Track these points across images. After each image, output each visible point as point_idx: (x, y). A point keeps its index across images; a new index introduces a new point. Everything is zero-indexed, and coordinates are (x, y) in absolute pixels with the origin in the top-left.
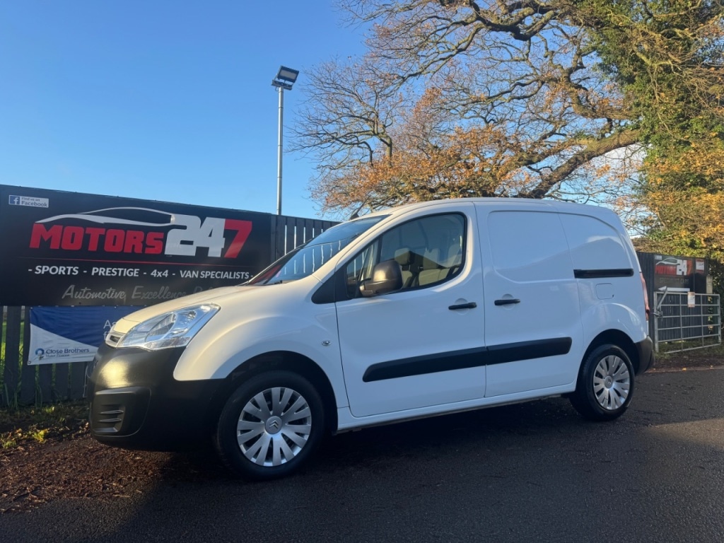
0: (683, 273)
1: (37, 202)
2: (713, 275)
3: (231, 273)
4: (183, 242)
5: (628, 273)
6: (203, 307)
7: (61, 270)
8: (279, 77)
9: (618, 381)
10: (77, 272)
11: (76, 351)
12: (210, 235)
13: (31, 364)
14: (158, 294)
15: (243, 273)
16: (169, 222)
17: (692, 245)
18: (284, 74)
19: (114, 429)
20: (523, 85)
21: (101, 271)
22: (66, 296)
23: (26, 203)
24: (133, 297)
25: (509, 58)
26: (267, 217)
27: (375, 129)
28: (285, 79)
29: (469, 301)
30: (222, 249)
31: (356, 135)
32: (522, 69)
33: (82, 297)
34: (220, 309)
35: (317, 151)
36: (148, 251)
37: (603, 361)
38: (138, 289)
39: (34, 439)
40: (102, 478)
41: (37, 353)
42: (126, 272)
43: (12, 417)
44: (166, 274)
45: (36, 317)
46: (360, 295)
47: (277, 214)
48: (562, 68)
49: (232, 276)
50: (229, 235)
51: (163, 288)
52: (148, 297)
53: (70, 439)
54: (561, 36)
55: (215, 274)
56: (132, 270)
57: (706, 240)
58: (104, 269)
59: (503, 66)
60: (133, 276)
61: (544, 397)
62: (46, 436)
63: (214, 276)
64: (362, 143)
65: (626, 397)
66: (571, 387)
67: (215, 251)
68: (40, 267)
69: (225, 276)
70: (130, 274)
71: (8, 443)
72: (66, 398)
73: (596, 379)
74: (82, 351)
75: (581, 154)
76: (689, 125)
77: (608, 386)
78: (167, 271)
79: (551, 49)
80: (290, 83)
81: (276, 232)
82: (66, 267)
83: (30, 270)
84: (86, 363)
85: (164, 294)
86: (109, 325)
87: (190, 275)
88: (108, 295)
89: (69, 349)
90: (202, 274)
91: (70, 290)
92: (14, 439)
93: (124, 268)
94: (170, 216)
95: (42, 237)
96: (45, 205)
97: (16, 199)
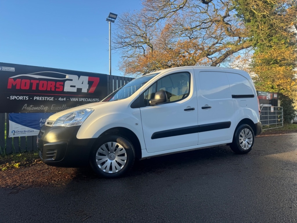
0: (269, 98)
1: (10, 69)
2: (280, 99)
3: (91, 99)
4: (71, 86)
5: (252, 96)
6: (87, 110)
7: (21, 98)
8: (109, 17)
9: (248, 139)
10: (28, 99)
11: (28, 131)
12: (82, 83)
13: (10, 137)
14: (62, 107)
15: (96, 99)
16: (65, 78)
17: (272, 88)
18: (111, 16)
19: (53, 159)
20: (206, 23)
21: (38, 98)
22: (24, 109)
23: (5, 70)
24: (51, 109)
25: (200, 12)
26: (105, 76)
27: (146, 41)
28: (112, 18)
29: (192, 107)
30: (88, 89)
31: (138, 43)
32: (204, 16)
33: (30, 109)
34: (94, 110)
35: (121, 50)
36: (57, 90)
37: (243, 131)
38: (53, 105)
39: (14, 167)
40: (47, 180)
41: (12, 132)
42: (48, 99)
43: (4, 159)
44: (65, 99)
45: (11, 117)
46: (150, 105)
47: (110, 74)
48: (221, 16)
49: (92, 100)
50: (90, 83)
51: (64, 105)
52: (58, 109)
53: (30, 167)
54: (220, 3)
57: (278, 85)
58: (39, 98)
59: (197, 15)
60: (51, 100)
61: (220, 145)
62: (19, 166)
63: (84, 100)
64: (140, 47)
65: (251, 144)
66: (230, 141)
67: (85, 90)
68: (12, 96)
69: (89, 100)
70: (50, 99)
71: (4, 168)
72: (25, 150)
73: (240, 138)
74: (31, 131)
75: (229, 51)
76: (271, 39)
77: (245, 141)
78: (65, 98)
79: (216, 8)
80: (114, 20)
81: (109, 82)
82: (23, 96)
83: (8, 98)
84: (33, 136)
85: (64, 108)
86: (42, 121)
87: (75, 100)
88: (41, 108)
89: (26, 130)
90: (79, 99)
91: (25, 106)
92: (6, 167)
93: (47, 97)
94: (66, 75)
95: (12, 84)
96: (13, 70)
97: (1, 68)
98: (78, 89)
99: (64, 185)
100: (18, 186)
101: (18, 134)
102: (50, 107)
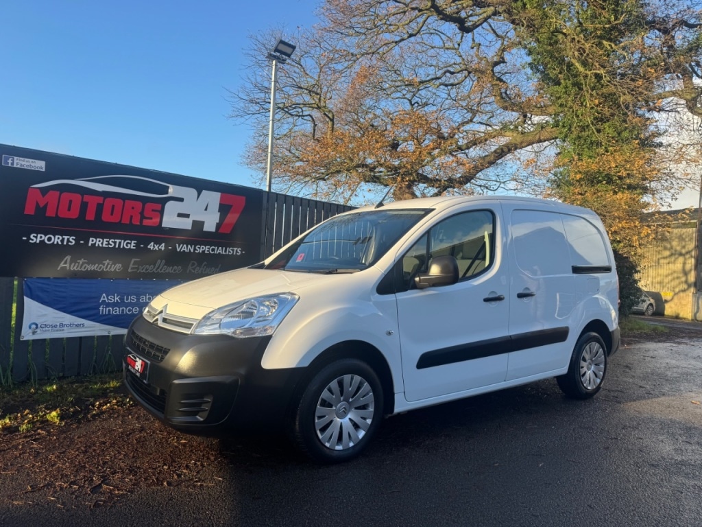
1: (33, 165)
3: (224, 248)
4: (180, 215)
5: (609, 269)
7: (56, 240)
8: (276, 50)
9: (596, 365)
10: (74, 242)
11: (71, 325)
12: (206, 209)
13: (24, 339)
14: (154, 267)
16: (167, 193)
18: (282, 47)
19: (198, 417)
20: (452, 73)
21: (98, 242)
22: (62, 268)
23: (21, 165)
24: (130, 270)
26: (259, 192)
27: (319, 103)
28: (282, 53)
29: (499, 294)
30: (217, 223)
31: (301, 106)
32: (449, 57)
33: (79, 269)
36: (146, 222)
37: (587, 347)
38: (135, 261)
41: (30, 328)
42: (124, 244)
44: (163, 247)
45: (30, 288)
47: (267, 189)
48: (487, 60)
49: (225, 251)
50: (224, 209)
51: (159, 261)
52: (144, 271)
53: (89, 421)
55: (209, 248)
56: (130, 242)
58: (101, 240)
60: (130, 249)
63: (208, 251)
64: (307, 116)
65: (601, 377)
66: (564, 370)
67: (210, 226)
68: (35, 235)
69: (218, 251)
70: (127, 246)
75: (507, 146)
77: (589, 369)
78: (163, 244)
79: (477, 41)
80: (285, 57)
81: (267, 209)
82: (62, 236)
83: (24, 238)
84: (81, 338)
85: (161, 268)
86: (106, 299)
87: (186, 249)
88: (105, 267)
89: (64, 323)
90: (197, 248)
91: (67, 260)
92: (26, 421)
93: (122, 239)
94: (168, 187)
95: (37, 203)
96: (42, 168)
97: (10, 159)
98: (195, 223)
99: (220, 481)
100: (100, 485)
101: (46, 331)
102: (126, 267)
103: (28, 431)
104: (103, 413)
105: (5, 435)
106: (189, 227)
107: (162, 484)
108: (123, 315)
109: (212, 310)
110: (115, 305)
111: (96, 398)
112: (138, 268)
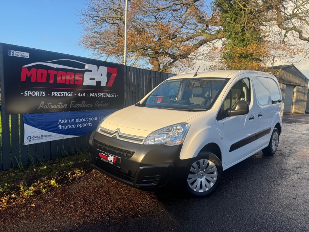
1: (23, 55)
3: (109, 94)
4: (91, 79)
7: (37, 93)
10: (45, 94)
11: (46, 136)
12: (101, 75)
13: (26, 144)
14: (81, 105)
15: (114, 94)
16: (85, 68)
20: (176, 5)
21: (56, 94)
22: (40, 108)
23: (17, 55)
24: (70, 107)
26: (123, 65)
30: (106, 82)
33: (48, 108)
34: (190, 125)
36: (76, 83)
37: (274, 134)
38: (72, 103)
39: (52, 185)
41: (28, 139)
42: (67, 94)
44: (84, 95)
45: (26, 119)
49: (110, 96)
50: (109, 75)
51: (83, 102)
52: (77, 107)
53: (71, 183)
55: (103, 94)
56: (70, 93)
63: (103, 96)
66: (267, 145)
68: (27, 92)
69: (107, 96)
70: (69, 95)
72: (44, 160)
75: (204, 40)
78: (84, 93)
81: (126, 74)
82: (39, 92)
83: (22, 94)
84: (51, 141)
85: (84, 105)
86: (61, 122)
87: (94, 95)
88: (59, 106)
89: (43, 135)
90: (98, 95)
92: (42, 187)
93: (66, 92)
94: (85, 65)
95: (26, 75)
96: (27, 57)
97: (12, 52)
99: (163, 212)
100: (110, 220)
101: (35, 139)
102: (69, 105)
103: (46, 192)
104: (75, 178)
105: (37, 196)
106: (95, 85)
107: (138, 216)
108: (69, 129)
109: (151, 132)
110: (66, 124)
111: (68, 171)
112: (74, 106)
